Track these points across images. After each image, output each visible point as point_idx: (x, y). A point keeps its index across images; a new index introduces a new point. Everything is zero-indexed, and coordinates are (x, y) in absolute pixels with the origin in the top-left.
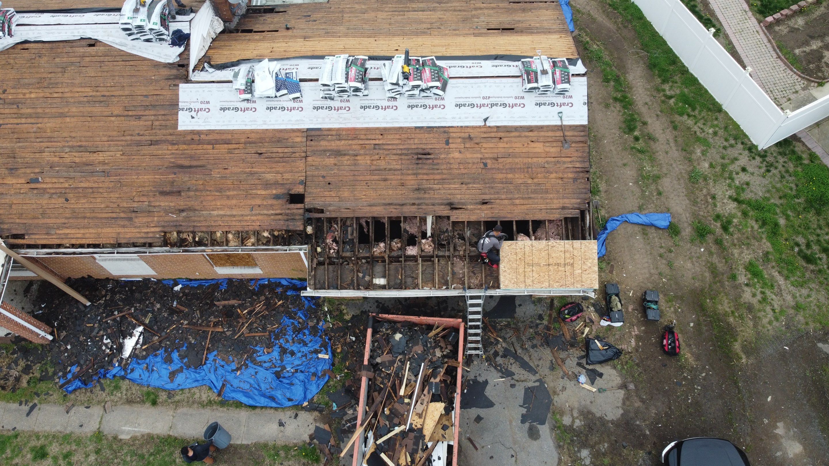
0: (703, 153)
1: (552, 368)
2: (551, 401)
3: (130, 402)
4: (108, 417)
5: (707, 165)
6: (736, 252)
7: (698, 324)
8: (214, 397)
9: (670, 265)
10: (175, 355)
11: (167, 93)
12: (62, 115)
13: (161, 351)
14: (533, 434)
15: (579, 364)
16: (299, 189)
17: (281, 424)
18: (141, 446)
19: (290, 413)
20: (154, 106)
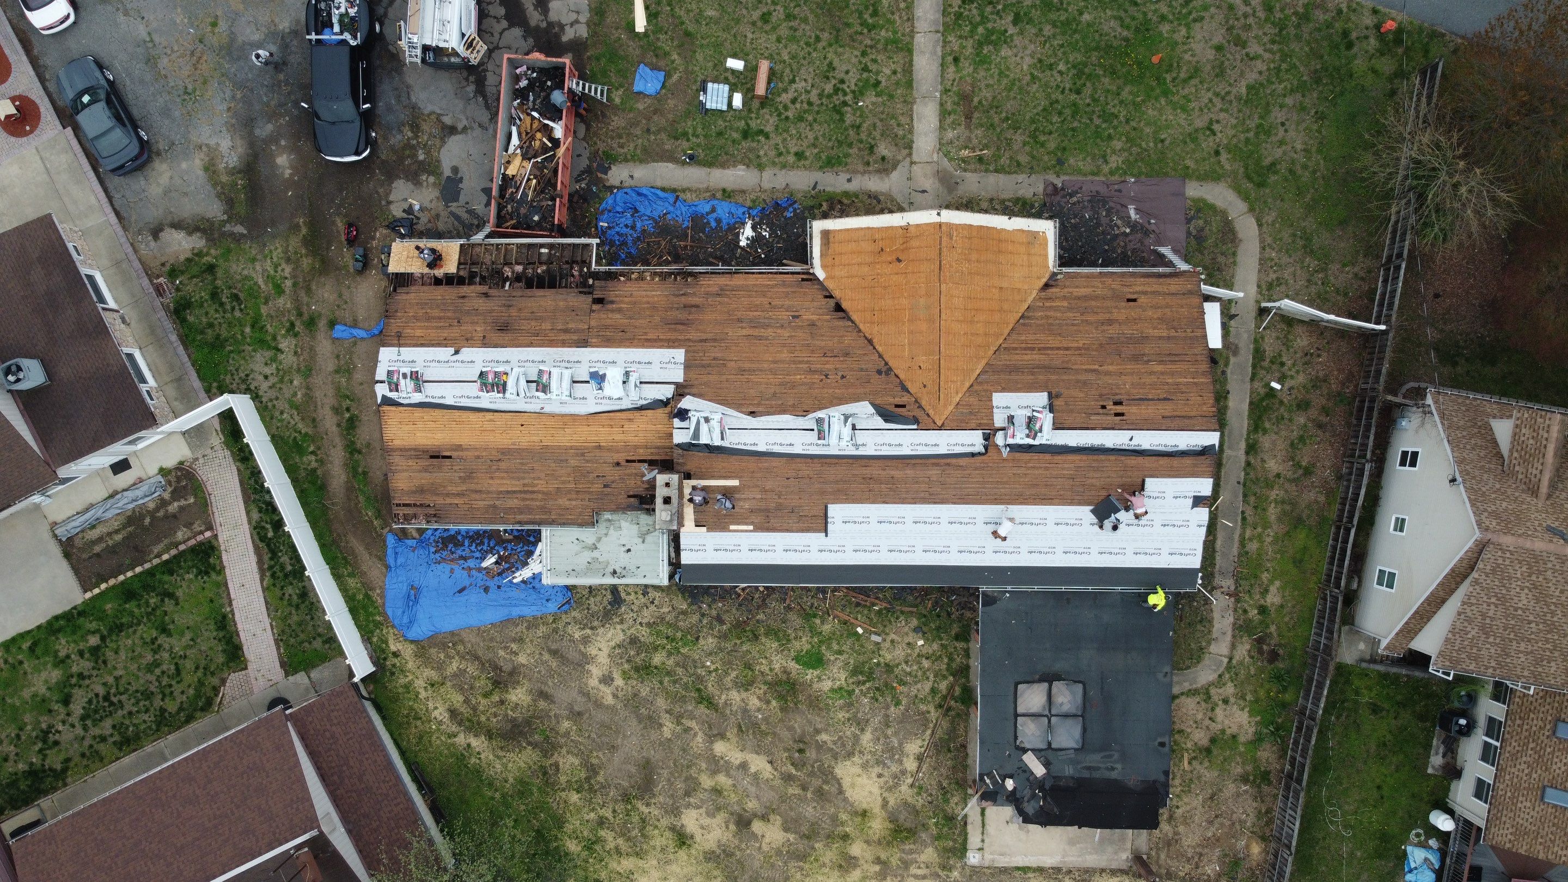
0: (295, 394)
1: (438, 216)
2: (441, 193)
3: (743, 192)
4: (756, 181)
5: (295, 382)
6: (289, 305)
7: (328, 248)
8: (682, 196)
9: (340, 296)
10: (713, 224)
11: (692, 375)
12: (775, 362)
13: (725, 227)
14: (455, 170)
15: (418, 218)
16: (595, 307)
17: (632, 177)
18: (728, 161)
19: (626, 184)
20: (703, 366)
